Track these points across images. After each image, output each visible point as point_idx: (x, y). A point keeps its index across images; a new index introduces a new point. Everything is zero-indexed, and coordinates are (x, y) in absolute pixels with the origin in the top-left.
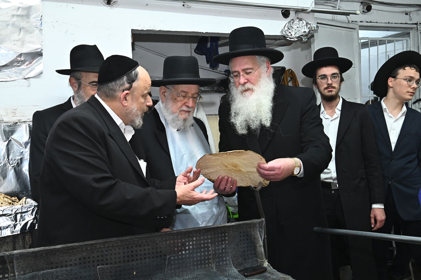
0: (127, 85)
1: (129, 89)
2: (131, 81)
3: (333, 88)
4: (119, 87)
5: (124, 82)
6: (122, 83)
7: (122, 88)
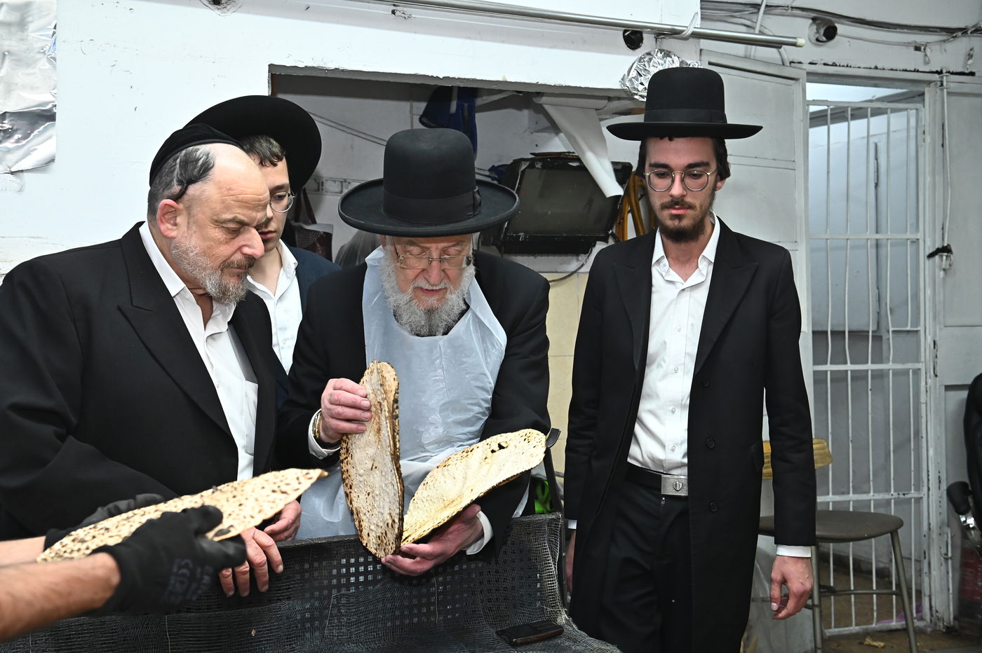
3: (687, 208)
4: (163, 190)
5: (172, 180)
6: (169, 180)
7: (166, 192)
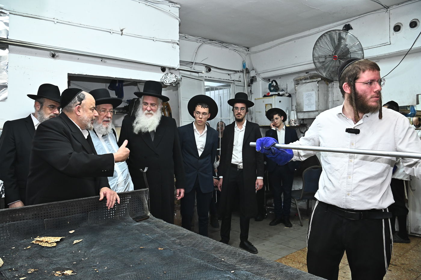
0: (79, 103)
1: (80, 104)
2: (81, 100)
4: (74, 104)
6: (75, 102)
7: (75, 105)
